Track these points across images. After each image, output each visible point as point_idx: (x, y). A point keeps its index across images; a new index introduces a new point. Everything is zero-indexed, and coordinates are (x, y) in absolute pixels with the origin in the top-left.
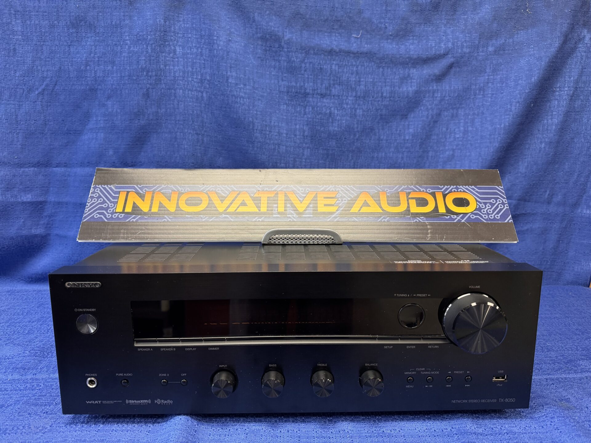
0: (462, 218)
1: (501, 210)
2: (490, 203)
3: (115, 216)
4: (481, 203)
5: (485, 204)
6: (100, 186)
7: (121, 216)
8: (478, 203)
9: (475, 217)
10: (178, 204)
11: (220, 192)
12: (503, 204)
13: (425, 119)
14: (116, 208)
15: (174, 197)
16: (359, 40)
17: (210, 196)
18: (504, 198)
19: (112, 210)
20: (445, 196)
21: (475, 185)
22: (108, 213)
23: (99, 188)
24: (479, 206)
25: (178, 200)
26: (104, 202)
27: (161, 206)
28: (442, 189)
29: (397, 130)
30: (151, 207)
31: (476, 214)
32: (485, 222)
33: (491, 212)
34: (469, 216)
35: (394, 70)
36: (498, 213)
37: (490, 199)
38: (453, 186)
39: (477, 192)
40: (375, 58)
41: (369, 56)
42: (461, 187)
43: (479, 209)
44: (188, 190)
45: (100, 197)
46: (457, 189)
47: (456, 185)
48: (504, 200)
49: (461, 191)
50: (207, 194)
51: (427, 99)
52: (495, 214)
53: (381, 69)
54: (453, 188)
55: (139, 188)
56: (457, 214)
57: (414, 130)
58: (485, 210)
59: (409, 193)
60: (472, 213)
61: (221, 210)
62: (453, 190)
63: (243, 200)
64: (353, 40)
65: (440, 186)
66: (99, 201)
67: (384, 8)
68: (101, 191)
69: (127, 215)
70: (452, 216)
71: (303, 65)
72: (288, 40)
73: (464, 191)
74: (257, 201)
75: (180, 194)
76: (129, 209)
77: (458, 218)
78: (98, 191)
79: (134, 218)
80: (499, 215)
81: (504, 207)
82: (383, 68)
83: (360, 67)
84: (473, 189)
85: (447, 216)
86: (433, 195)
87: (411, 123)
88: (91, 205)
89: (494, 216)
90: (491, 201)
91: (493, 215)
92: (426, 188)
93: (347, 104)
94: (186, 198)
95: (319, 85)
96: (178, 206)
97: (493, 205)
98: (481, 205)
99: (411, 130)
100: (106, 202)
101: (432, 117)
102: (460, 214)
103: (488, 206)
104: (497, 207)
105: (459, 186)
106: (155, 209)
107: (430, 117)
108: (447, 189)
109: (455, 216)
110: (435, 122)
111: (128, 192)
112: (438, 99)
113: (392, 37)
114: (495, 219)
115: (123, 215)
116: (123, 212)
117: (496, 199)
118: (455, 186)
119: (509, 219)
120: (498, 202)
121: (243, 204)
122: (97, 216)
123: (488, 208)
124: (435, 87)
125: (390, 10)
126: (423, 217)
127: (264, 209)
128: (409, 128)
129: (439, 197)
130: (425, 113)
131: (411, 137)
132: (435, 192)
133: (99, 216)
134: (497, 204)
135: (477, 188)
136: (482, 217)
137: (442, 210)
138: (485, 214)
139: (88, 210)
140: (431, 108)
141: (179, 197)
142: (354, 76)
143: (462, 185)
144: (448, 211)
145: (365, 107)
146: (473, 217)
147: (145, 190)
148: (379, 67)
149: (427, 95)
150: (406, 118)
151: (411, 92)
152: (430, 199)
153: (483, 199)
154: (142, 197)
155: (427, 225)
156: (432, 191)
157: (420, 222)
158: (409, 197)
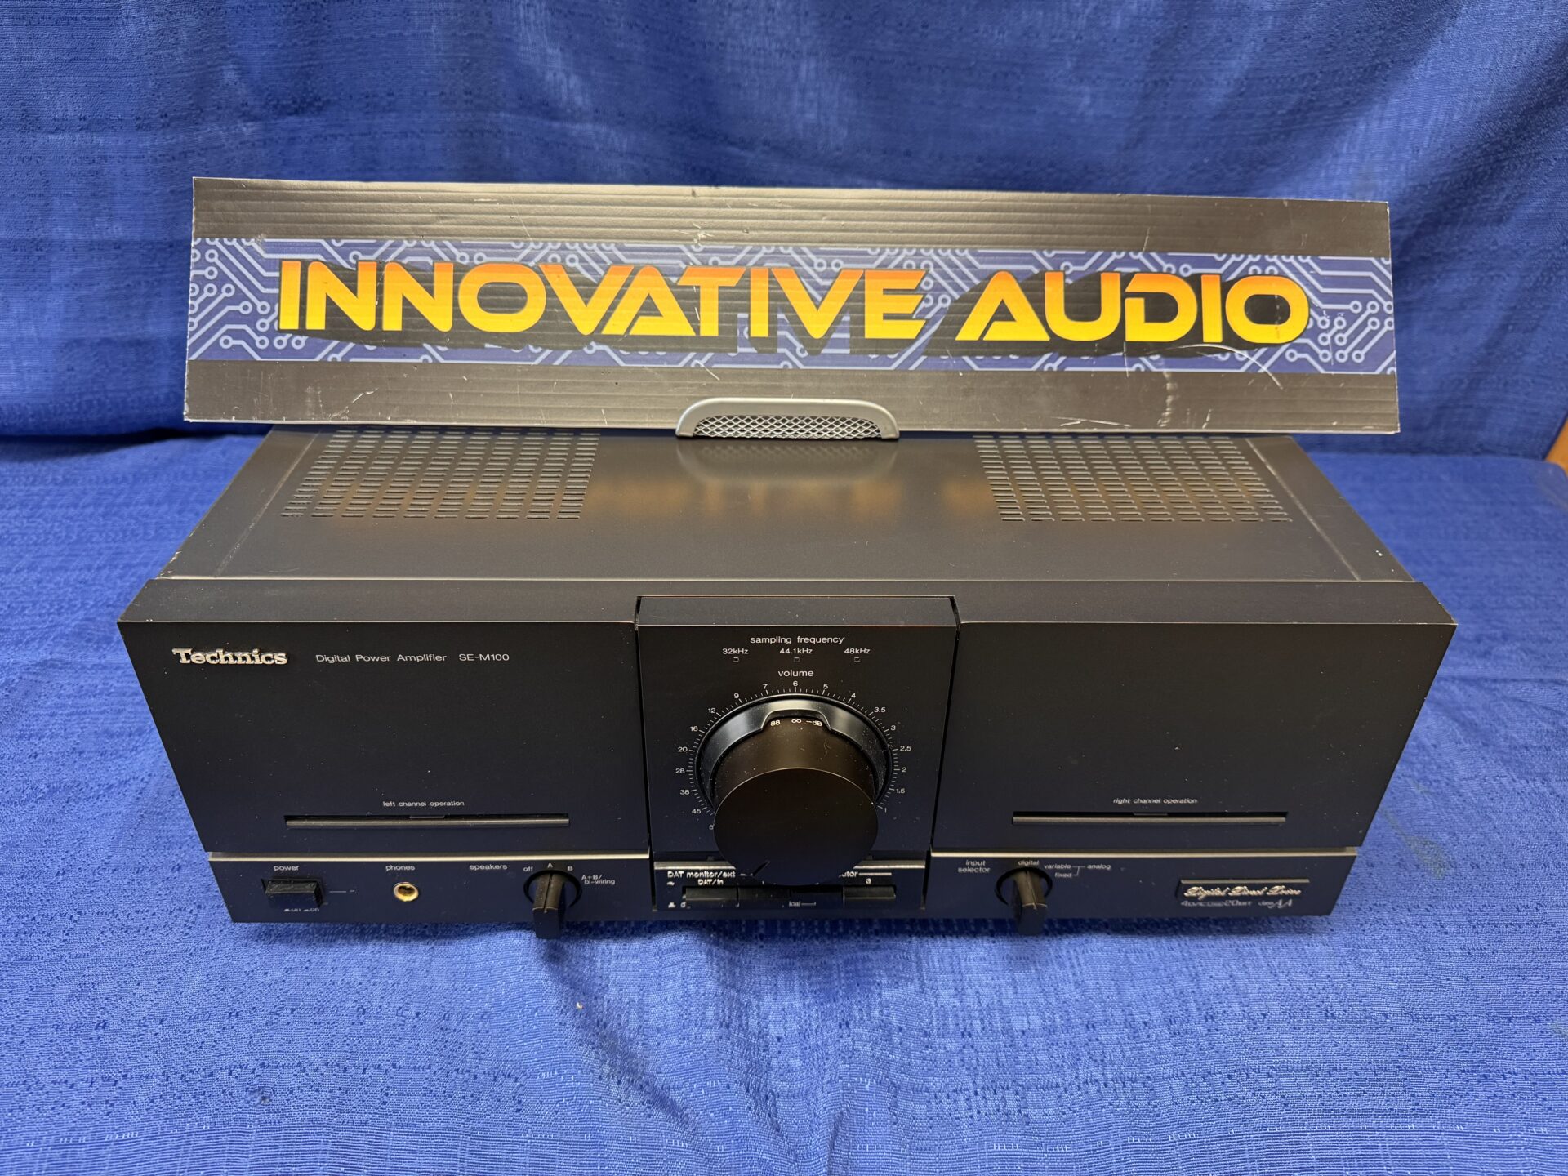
0: (1263, 359)
1: (1372, 334)
2: (1347, 313)
3: (280, 343)
4: (1320, 312)
5: (1333, 314)
6: (216, 242)
7: (298, 342)
8: (1313, 313)
9: (1298, 356)
10: (456, 304)
11: (576, 265)
12: (1382, 315)
14: (278, 318)
15: (443, 280)
18: (1387, 298)
19: (267, 322)
20: (1226, 288)
21: (1314, 256)
22: (258, 333)
23: (215, 247)
24: (1315, 322)
25: (456, 292)
26: (239, 297)
27: (409, 310)
28: (1219, 265)
30: (379, 313)
31: (1302, 348)
32: (1323, 371)
34: (1283, 356)
36: (1360, 346)
37: (1347, 298)
38: (1255, 255)
39: (1317, 276)
42: (1275, 259)
43: (1312, 332)
44: (480, 258)
45: (222, 280)
46: (1263, 264)
47: (1263, 254)
48: (1386, 304)
49: (1271, 274)
50: (539, 272)
52: (1354, 349)
54: (1251, 264)
55: (336, 250)
56: (1251, 347)
58: (1329, 336)
59: (1126, 279)
60: (1292, 344)
61: (586, 327)
63: (649, 297)
65: (1216, 256)
66: (224, 294)
69: (312, 341)
73: (1282, 274)
74: (689, 300)
75: (460, 272)
76: (317, 320)
77: (1253, 360)
78: (216, 260)
79: (336, 350)
80: (1363, 353)
81: (1382, 326)
84: (1307, 267)
86: (1195, 282)
88: (202, 306)
89: (1350, 354)
90: (1350, 307)
91: (1346, 353)
92: (1178, 262)
96: (457, 313)
98: (1319, 319)
100: (247, 298)
102: (1260, 346)
103: (1340, 323)
104: (1364, 325)
105: (1271, 256)
106: (393, 322)
108: (1236, 265)
109: (1245, 354)
111: (305, 265)
114: (1350, 364)
115: (303, 339)
116: (302, 330)
117: (1365, 299)
118: (1259, 257)
119: (1388, 366)
120: (1369, 311)
121: (649, 308)
122: (226, 342)
123: (1337, 327)
126: (1156, 357)
127: (710, 327)
129: (1211, 290)
132: (1200, 275)
133: (232, 342)
134: (1364, 317)
136: (1315, 356)
137: (1213, 334)
138: (1327, 347)
139: (196, 321)
141: (457, 280)
143: (1280, 255)
146: (1292, 355)
147: (355, 257)
152: (1183, 295)
153: (1330, 301)
155: (1165, 381)
156: (1192, 271)
157: (1148, 370)
158: (1128, 289)
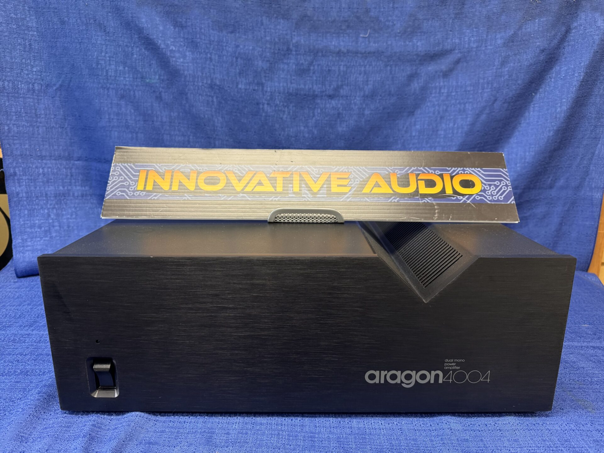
0: (468, 199)
1: (504, 191)
2: (495, 185)
3: (137, 194)
4: (485, 185)
5: (490, 185)
6: (120, 164)
7: (142, 194)
8: (483, 185)
9: (480, 198)
10: (197, 183)
11: (237, 171)
12: (507, 186)
13: (431, 115)
14: (137, 186)
15: (193, 176)
16: (367, 39)
17: (228, 175)
18: (508, 180)
19: (133, 188)
20: (452, 178)
21: (481, 168)
22: (130, 191)
23: (119, 166)
24: (484, 187)
25: (197, 179)
26: (125, 180)
27: (181, 184)
28: (449, 171)
29: (403, 127)
30: (171, 185)
31: (481, 195)
32: (489, 202)
33: (495, 194)
34: (474, 198)
35: (402, 68)
36: (501, 195)
37: (494, 181)
38: (461, 168)
39: (483, 174)
40: (382, 56)
41: (377, 54)
42: (468, 169)
43: (484, 191)
44: (206, 170)
45: (121, 175)
46: (464, 170)
47: (464, 167)
48: (508, 182)
49: (467, 173)
50: (225, 173)
51: (433, 95)
52: (499, 196)
53: (389, 68)
54: (460, 170)
55: (159, 167)
56: (463, 195)
57: (421, 126)
58: (490, 192)
59: (418, 175)
60: (477, 194)
61: (239, 189)
62: (460, 172)
63: (260, 180)
64: (361, 39)
65: (447, 168)
66: (120, 179)
67: (391, 5)
68: (121, 169)
69: (147, 193)
70: (458, 197)
71: (312, 68)
72: (297, 42)
73: (470, 173)
74: (273, 181)
75: (199, 173)
76: (149, 187)
77: (464, 199)
78: (119, 170)
79: (155, 196)
80: (502, 197)
81: (507, 189)
82: (391, 66)
83: (368, 66)
84: (479, 171)
85: (454, 197)
86: (441, 176)
87: (417, 120)
88: (112, 183)
89: (498, 197)
90: (496, 183)
91: (496, 197)
92: (435, 170)
93: (355, 104)
94: (204, 178)
95: (328, 87)
96: (197, 186)
97: (497, 186)
98: (486, 187)
99: (418, 127)
100: (127, 181)
101: (439, 113)
102: (466, 195)
103: (493, 188)
104: (501, 188)
105: (466, 168)
106: (175, 188)
107: (437, 113)
108: (454, 171)
109: (461, 197)
110: (442, 118)
111: (148, 171)
112: (445, 94)
113: (400, 35)
114: (498, 201)
115: (144, 193)
116: (144, 190)
117: (500, 181)
118: (462, 169)
119: (512, 201)
120: (502, 184)
121: (260, 184)
122: (118, 194)
123: (492, 189)
124: (442, 84)
125: (397, 8)
126: (431, 198)
127: (280, 189)
128: (415, 125)
129: (447, 179)
130: (432, 110)
131: (417, 134)
132: (442, 174)
133: (121, 193)
134: (501, 186)
135: (483, 170)
136: (486, 198)
137: (449, 191)
138: (489, 195)
139: (109, 187)
140: (438, 104)
141: (198, 176)
142: (362, 75)
143: (469, 167)
144: (455, 192)
145: (372, 107)
146: (478, 198)
147: (165, 169)
148: (386, 66)
149: (434, 91)
150: (413, 115)
151: (418, 88)
152: (438, 180)
153: (489, 181)
154: (162, 176)
155: (434, 206)
156: (440, 173)
157: (428, 202)
158: (419, 178)
